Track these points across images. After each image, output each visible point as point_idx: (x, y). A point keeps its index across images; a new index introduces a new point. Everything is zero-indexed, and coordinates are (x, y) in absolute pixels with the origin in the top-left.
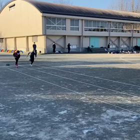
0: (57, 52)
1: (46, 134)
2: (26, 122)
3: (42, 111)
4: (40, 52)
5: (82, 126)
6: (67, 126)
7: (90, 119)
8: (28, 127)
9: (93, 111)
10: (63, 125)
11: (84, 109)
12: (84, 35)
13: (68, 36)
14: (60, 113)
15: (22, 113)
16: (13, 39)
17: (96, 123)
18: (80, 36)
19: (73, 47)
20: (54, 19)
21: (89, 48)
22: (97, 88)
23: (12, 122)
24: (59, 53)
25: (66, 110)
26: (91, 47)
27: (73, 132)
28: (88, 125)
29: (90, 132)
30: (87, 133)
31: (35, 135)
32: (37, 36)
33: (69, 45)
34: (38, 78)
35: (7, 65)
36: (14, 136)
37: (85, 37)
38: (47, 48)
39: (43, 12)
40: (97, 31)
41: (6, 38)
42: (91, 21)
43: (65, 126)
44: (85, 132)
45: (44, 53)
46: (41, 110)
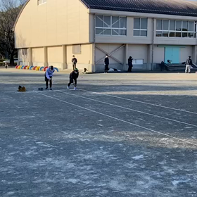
0: (111, 70)
1: (119, 183)
2: (89, 167)
3: (107, 154)
4: (85, 69)
5: (169, 175)
6: (147, 174)
7: (180, 167)
8: (92, 173)
9: (182, 157)
10: (142, 174)
11: (168, 154)
12: (155, 43)
13: (129, 44)
14: (134, 158)
15: (80, 156)
16: (43, 49)
17: (188, 172)
18: (148, 45)
19: (137, 62)
20: (107, 17)
21: (163, 63)
22: (184, 125)
23: (70, 167)
24: (115, 71)
25: (141, 154)
26: (166, 62)
27: (157, 182)
28: (178, 175)
29: (183, 183)
30: (178, 185)
31: (105, 184)
32: (81, 44)
33: (130, 60)
34: (91, 109)
35: (39, 89)
36: (77, 184)
37: (158, 45)
38: (96, 64)
39: (91, 7)
40: (177, 36)
41: (32, 48)
42: (167, 20)
43: (145, 175)
44: (175, 183)
45: (91, 71)
46: (105, 153)
